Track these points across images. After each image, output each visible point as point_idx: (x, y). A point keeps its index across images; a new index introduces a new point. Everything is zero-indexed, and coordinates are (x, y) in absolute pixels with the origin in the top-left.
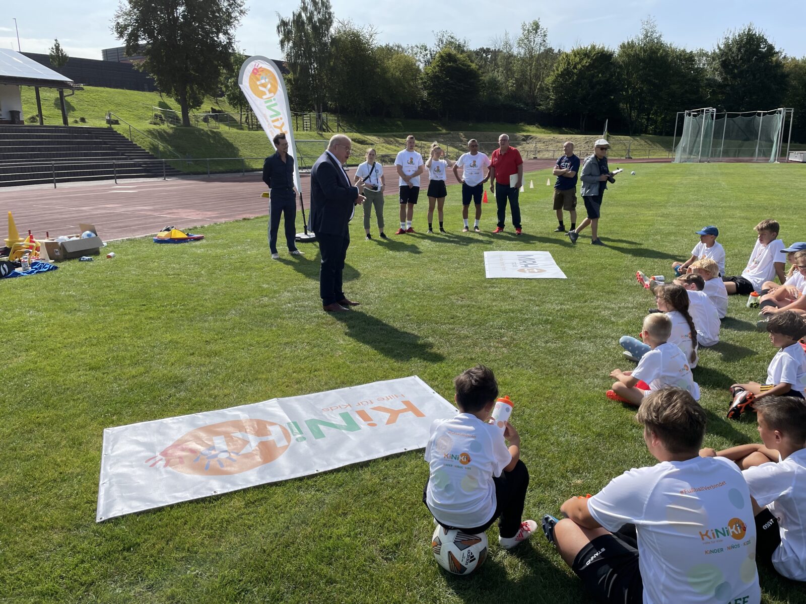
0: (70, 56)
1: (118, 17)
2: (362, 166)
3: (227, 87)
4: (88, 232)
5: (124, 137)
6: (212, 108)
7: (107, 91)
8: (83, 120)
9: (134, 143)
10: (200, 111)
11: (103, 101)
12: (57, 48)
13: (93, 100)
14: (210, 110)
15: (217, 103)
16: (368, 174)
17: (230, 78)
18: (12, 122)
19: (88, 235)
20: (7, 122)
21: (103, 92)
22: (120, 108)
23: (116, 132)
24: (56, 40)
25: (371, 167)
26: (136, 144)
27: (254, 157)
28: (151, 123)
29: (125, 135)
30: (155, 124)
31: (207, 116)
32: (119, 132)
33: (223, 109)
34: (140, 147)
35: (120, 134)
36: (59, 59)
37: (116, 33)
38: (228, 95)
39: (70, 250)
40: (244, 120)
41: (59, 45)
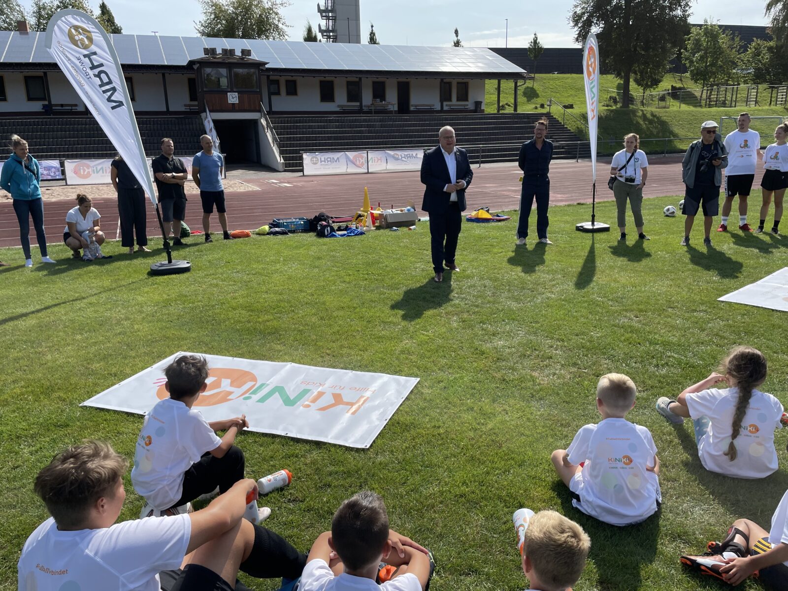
0: (545, 47)
1: (576, 6)
2: (617, 155)
3: (691, 62)
4: (409, 208)
5: (558, 121)
6: (672, 86)
7: (572, 78)
8: (542, 106)
9: (565, 126)
10: (657, 89)
11: (566, 87)
12: (535, 42)
13: (557, 87)
14: (670, 87)
15: (681, 80)
16: (625, 163)
17: (696, 52)
18: (475, 111)
19: (409, 210)
20: (471, 111)
21: (568, 78)
22: (578, 93)
23: (552, 116)
24: (535, 34)
25: (629, 155)
26: (567, 128)
27: (690, 137)
28: (604, 106)
29: (559, 119)
30: (607, 106)
31: (664, 95)
32: (554, 117)
33: (685, 86)
34: (570, 130)
35: (555, 118)
36: (535, 51)
37: (571, 23)
38: (691, 71)
39: (390, 220)
40: (704, 96)
41: (537, 38)
